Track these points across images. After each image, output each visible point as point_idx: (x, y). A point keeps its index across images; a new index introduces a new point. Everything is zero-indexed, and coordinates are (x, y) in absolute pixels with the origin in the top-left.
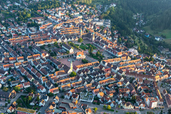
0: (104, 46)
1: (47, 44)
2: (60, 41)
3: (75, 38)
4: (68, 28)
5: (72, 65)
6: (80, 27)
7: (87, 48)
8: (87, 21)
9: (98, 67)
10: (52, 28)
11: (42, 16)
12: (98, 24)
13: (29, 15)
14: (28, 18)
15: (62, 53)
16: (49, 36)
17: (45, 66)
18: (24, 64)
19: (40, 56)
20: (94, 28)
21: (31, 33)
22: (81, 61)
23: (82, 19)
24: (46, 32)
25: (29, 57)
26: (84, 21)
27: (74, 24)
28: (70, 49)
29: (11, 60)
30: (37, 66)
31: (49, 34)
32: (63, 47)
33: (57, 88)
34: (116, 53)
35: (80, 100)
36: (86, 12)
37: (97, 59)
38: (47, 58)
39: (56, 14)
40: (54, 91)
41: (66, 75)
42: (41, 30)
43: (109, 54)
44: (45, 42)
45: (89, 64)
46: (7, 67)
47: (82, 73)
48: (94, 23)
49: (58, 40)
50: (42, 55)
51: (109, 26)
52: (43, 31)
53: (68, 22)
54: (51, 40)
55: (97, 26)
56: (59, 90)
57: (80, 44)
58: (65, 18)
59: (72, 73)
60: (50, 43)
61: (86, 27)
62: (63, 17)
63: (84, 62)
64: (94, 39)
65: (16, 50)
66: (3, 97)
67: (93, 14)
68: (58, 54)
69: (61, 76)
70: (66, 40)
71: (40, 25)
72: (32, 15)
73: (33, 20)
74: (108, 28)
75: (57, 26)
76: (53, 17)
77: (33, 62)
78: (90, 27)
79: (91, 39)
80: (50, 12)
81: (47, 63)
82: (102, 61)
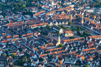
0: (92, 28)
1: (40, 27)
2: (51, 24)
3: (65, 22)
4: (59, 15)
8: (79, 9)
10: (45, 15)
11: (37, 6)
12: (89, 11)
13: (24, 5)
14: (23, 8)
15: (53, 33)
16: (42, 21)
17: (37, 42)
18: (19, 40)
19: (33, 35)
20: (85, 14)
21: (26, 19)
22: (69, 38)
23: (74, 7)
24: (40, 18)
25: (23, 35)
26: (75, 9)
27: (66, 11)
28: (59, 29)
29: (8, 38)
30: (30, 42)
31: (42, 19)
32: (54, 28)
33: (46, 54)
35: (65, 62)
36: (78, 1)
38: (39, 36)
39: (49, 4)
40: (43, 57)
42: (35, 17)
44: (38, 26)
45: (75, 39)
46: (5, 42)
47: (68, 45)
48: (85, 10)
50: (35, 34)
52: (36, 18)
53: (61, 10)
54: (44, 24)
55: (88, 13)
56: (48, 56)
57: (70, 27)
58: (57, 7)
59: (59, 45)
60: (43, 27)
61: (76, 14)
63: (71, 38)
64: (83, 22)
65: (13, 32)
66: (2, 60)
67: (84, 3)
68: (49, 34)
69: (50, 48)
70: (57, 24)
71: (34, 13)
72: (27, 6)
73: (28, 10)
74: (98, 15)
75: (50, 13)
76: (46, 7)
77: (27, 38)
78: (80, 14)
79: (80, 23)
80: (44, 3)
81: (38, 39)
82: (87, 37)
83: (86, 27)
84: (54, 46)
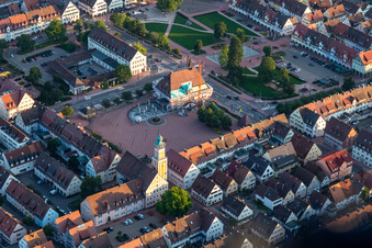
0: (289, 23)
1: (13, 35)
2: (72, 13)
5: (162, 152)
7: (208, 40)
9: (287, 149)
15: (95, 78)
17: (27, 166)
22: (194, 115)
28: (129, 55)
32: (92, 44)
34: (352, 55)
37: (269, 95)
38: (27, 116)
41: (138, 205)
43: (317, 60)
44: (3, 28)
45: (241, 133)
47: (217, 188)
49: (61, 8)
50: (1, 104)
54: (31, 14)
57: (169, 19)
60: (28, 30)
63: (211, 120)
68: (79, 86)
69: (114, 214)
81: (32, 149)
82: (297, 112)
83: (255, 16)
84: (135, 201)
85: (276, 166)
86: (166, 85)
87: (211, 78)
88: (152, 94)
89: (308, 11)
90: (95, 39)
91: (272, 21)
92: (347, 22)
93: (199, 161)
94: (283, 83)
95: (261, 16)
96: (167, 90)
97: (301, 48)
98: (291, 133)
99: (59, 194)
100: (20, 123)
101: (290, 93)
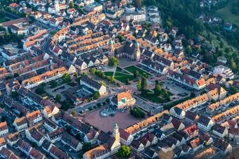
0: (165, 69)
1: (48, 80)
2: (72, 69)
3: (101, 57)
4: (80, 38)
6: (104, 31)
7: (131, 78)
8: (114, 16)
10: (48, 41)
11: (23, 15)
12: (136, 18)
15: (84, 98)
17: (58, 139)
18: (12, 140)
19: (42, 115)
20: (132, 29)
22: (128, 112)
23: (103, 12)
24: (40, 53)
25: (17, 120)
26: (108, 15)
28: (98, 86)
30: (41, 142)
31: (46, 56)
32: (82, 83)
34: (193, 82)
37: (160, 101)
38: (57, 117)
39: (50, 9)
43: (178, 84)
44: (43, 78)
45: (150, 119)
47: (142, 145)
48: (128, 18)
49: (68, 68)
50: (45, 111)
51: (157, 20)
52: (32, 52)
53: (78, 23)
54: (55, 71)
55: (136, 23)
57: (114, 70)
58: (68, 15)
60: (54, 78)
61: (115, 30)
62: (65, 14)
64: (138, 54)
68: (78, 101)
70: (84, 66)
71: (23, 37)
73: (6, 28)
74: (157, 26)
75: (59, 35)
76: (45, 16)
77: (30, 131)
78: (123, 28)
79: (133, 56)
80: (35, 5)
81: (60, 131)
82: (172, 108)
83: (150, 67)
84: (106, 152)
85: (166, 133)
86: (115, 99)
87: (134, 95)
88: (110, 103)
89: (172, 64)
90: (83, 80)
91: (158, 69)
92: (189, 68)
93: (133, 133)
94: (165, 96)
95: (153, 67)
96: (116, 101)
97: (171, 80)
98: (171, 118)
99: (73, 151)
100: (53, 119)
101: (168, 100)
